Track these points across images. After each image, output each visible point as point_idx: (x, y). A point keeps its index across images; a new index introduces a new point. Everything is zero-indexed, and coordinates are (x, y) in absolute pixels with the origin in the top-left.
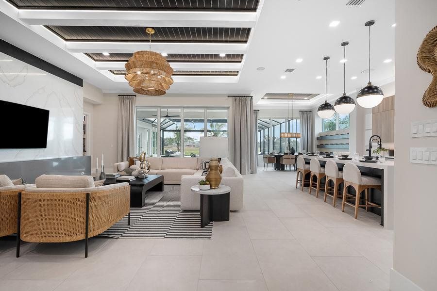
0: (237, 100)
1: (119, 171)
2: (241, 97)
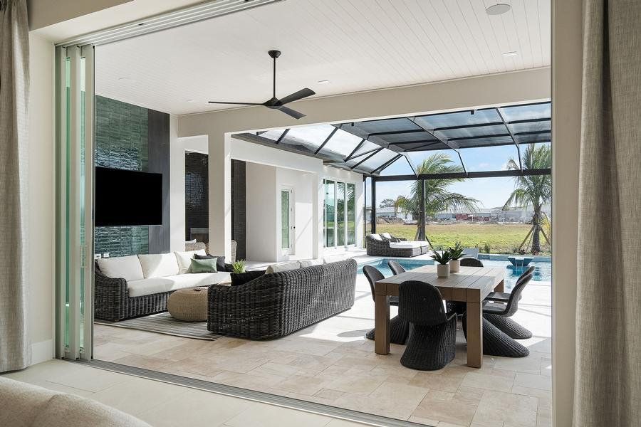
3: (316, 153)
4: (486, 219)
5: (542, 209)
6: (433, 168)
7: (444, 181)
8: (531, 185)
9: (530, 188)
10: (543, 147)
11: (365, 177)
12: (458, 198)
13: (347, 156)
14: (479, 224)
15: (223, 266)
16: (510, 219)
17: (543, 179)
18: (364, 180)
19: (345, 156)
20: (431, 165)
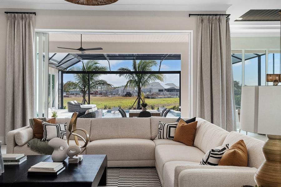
0: (206, 21)
1: (16, 145)
2: (211, 17)
4: (101, 94)
5: (142, 89)
6: (89, 68)
9: (135, 80)
10: (141, 62)
11: (59, 71)
12: (103, 83)
13: (59, 62)
16: (113, 93)
18: (59, 73)
20: (89, 65)
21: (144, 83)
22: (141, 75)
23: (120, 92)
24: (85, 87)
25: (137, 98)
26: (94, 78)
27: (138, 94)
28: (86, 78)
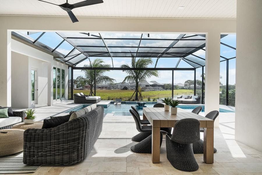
3: (53, 51)
4: (106, 88)
5: (139, 84)
6: (96, 65)
7: (102, 71)
8: (135, 74)
9: (134, 76)
10: (139, 59)
11: (69, 67)
12: (107, 78)
13: (66, 55)
14: (104, 90)
15: (12, 113)
16: (115, 88)
17: (139, 72)
18: (69, 68)
19: (64, 55)
20: (96, 63)
21: (141, 78)
22: (138, 71)
23: (119, 87)
24: (92, 81)
25: (135, 91)
26: (99, 74)
27: (136, 88)
28: (93, 74)
